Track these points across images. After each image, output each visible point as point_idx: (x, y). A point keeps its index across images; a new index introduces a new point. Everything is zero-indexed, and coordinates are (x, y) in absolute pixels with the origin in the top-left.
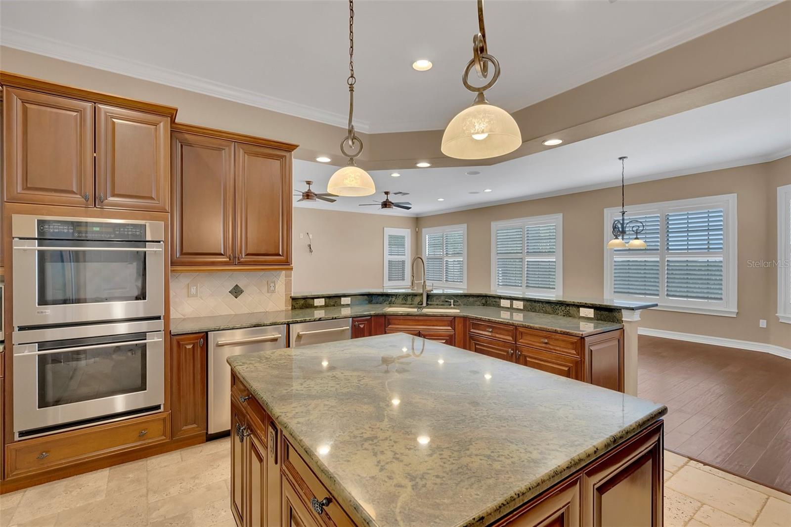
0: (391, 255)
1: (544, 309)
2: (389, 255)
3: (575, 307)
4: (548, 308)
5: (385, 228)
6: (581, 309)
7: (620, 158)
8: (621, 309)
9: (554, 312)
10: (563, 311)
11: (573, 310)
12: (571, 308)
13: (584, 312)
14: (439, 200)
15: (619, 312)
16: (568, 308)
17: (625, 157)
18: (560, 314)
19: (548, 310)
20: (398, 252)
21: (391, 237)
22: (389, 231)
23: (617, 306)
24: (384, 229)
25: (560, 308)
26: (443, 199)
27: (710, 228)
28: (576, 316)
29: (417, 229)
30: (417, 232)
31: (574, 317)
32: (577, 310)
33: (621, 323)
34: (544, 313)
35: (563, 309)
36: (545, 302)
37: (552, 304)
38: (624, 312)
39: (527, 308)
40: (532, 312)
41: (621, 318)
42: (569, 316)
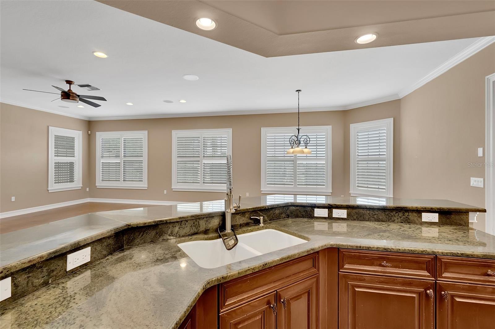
0: (58, 156)
1: (375, 216)
2: (55, 156)
3: (415, 212)
4: (382, 216)
5: (50, 127)
6: (423, 214)
7: (297, 91)
8: (468, 212)
9: (389, 220)
10: (400, 217)
11: (413, 216)
12: (410, 214)
13: (426, 217)
14: (127, 104)
15: (467, 215)
16: (407, 214)
17: (300, 90)
18: (396, 221)
19: (380, 217)
20: (66, 154)
21: (57, 138)
22: (55, 131)
24: (48, 127)
25: (397, 214)
26: (132, 103)
27: (317, 144)
28: (417, 222)
29: (89, 132)
30: (89, 135)
31: (415, 223)
32: (419, 215)
33: (468, 226)
34: (376, 221)
35: (400, 215)
36: (378, 209)
37: (386, 211)
38: (471, 214)
39: (353, 216)
40: (360, 220)
41: (468, 220)
42: (408, 223)
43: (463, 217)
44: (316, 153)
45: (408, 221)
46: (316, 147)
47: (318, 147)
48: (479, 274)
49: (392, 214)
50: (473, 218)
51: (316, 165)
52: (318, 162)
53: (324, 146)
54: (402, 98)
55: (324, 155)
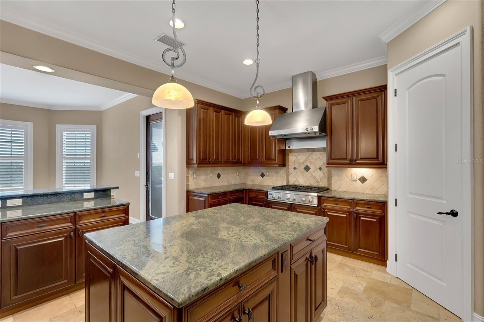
1: (48, 200)
3: (79, 194)
6: (84, 194)
8: (110, 189)
9: (60, 201)
11: (77, 196)
12: (75, 195)
13: (86, 196)
15: (110, 191)
18: (66, 201)
19: (53, 200)
23: (106, 188)
25: (66, 196)
27: (12, 141)
28: (81, 199)
31: (79, 200)
32: (81, 195)
33: (110, 197)
34: (49, 203)
35: (68, 197)
36: (51, 194)
37: (57, 195)
38: (112, 190)
39: (27, 203)
40: (35, 205)
41: (111, 194)
42: (74, 201)
43: (108, 192)
44: (10, 150)
45: (74, 200)
46: (10, 144)
47: (12, 144)
48: (99, 217)
49: (62, 197)
50: (113, 193)
51: (10, 165)
52: (13, 161)
53: (22, 143)
54: (104, 111)
55: (23, 153)
